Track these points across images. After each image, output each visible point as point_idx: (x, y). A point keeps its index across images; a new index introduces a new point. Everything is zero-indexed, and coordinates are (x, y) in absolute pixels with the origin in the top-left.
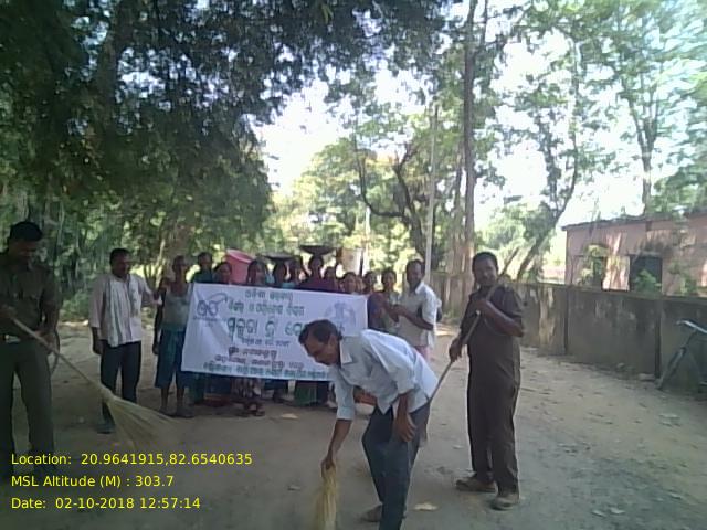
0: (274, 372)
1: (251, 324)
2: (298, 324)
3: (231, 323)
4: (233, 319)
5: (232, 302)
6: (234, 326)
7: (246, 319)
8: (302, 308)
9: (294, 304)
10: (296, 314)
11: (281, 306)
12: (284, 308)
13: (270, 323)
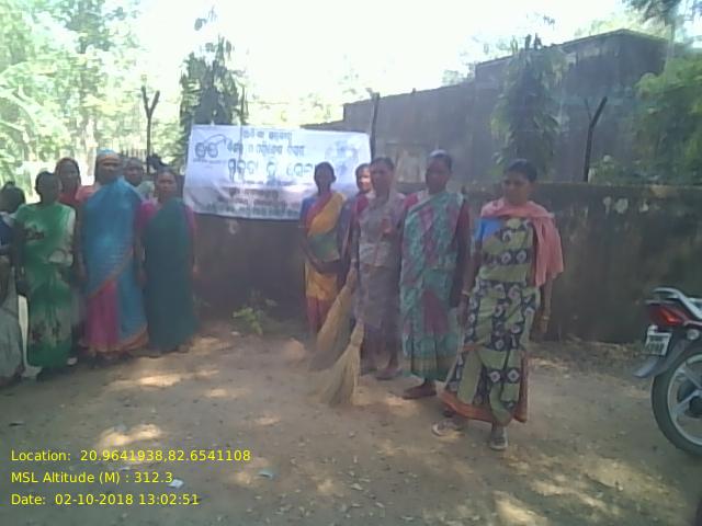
0: (277, 213)
1: (251, 166)
2: (299, 165)
3: (232, 164)
4: (233, 161)
5: (231, 143)
6: (234, 168)
7: (246, 160)
8: (302, 147)
9: (293, 145)
10: (296, 154)
11: (281, 147)
12: (284, 150)
13: (270, 164)
